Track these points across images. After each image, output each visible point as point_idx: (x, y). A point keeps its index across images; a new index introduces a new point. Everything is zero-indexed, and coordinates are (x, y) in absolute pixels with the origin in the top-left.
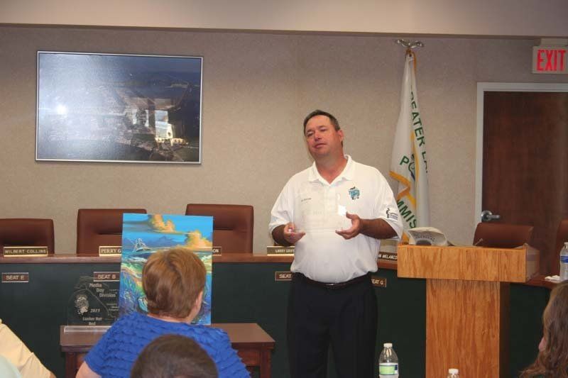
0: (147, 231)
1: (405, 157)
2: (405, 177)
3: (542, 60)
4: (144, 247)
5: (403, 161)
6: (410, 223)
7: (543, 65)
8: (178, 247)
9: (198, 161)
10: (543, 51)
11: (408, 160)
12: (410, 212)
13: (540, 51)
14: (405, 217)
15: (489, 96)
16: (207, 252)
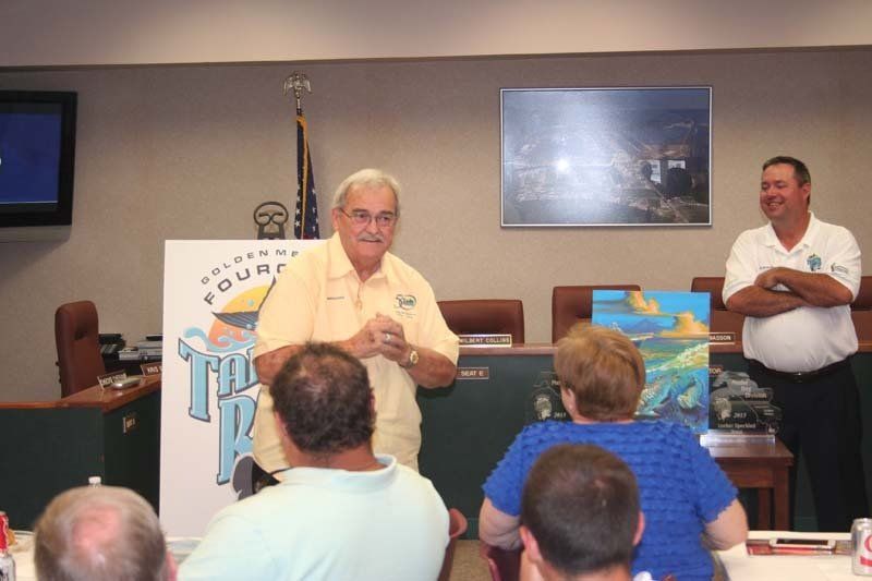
0: (625, 312)
8: (665, 334)
9: (708, 222)
16: (703, 340)
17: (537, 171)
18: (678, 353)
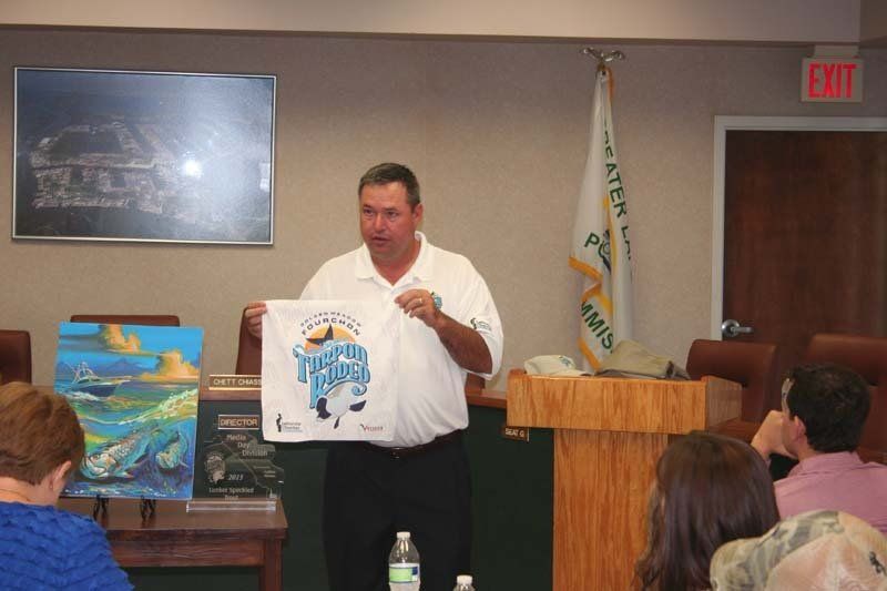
0: (97, 350)
1: (592, 235)
2: (592, 265)
3: (817, 80)
4: (91, 376)
5: (589, 241)
6: (603, 340)
7: (819, 88)
8: (145, 377)
9: (268, 240)
10: (818, 66)
11: (598, 239)
12: (602, 322)
13: (813, 67)
14: (594, 330)
15: (733, 137)
16: (191, 385)
17: (58, 171)
18: (160, 401)
